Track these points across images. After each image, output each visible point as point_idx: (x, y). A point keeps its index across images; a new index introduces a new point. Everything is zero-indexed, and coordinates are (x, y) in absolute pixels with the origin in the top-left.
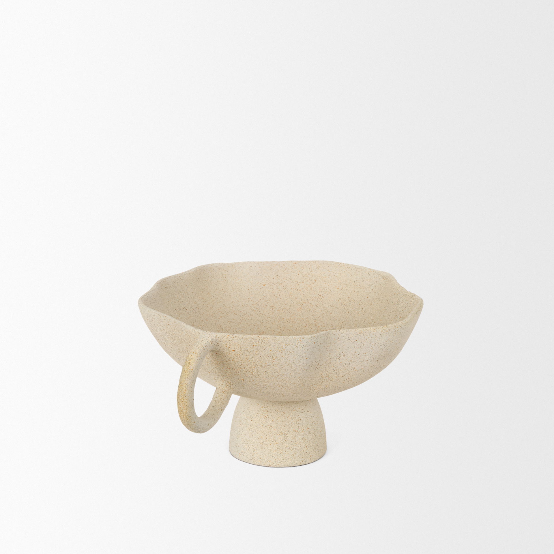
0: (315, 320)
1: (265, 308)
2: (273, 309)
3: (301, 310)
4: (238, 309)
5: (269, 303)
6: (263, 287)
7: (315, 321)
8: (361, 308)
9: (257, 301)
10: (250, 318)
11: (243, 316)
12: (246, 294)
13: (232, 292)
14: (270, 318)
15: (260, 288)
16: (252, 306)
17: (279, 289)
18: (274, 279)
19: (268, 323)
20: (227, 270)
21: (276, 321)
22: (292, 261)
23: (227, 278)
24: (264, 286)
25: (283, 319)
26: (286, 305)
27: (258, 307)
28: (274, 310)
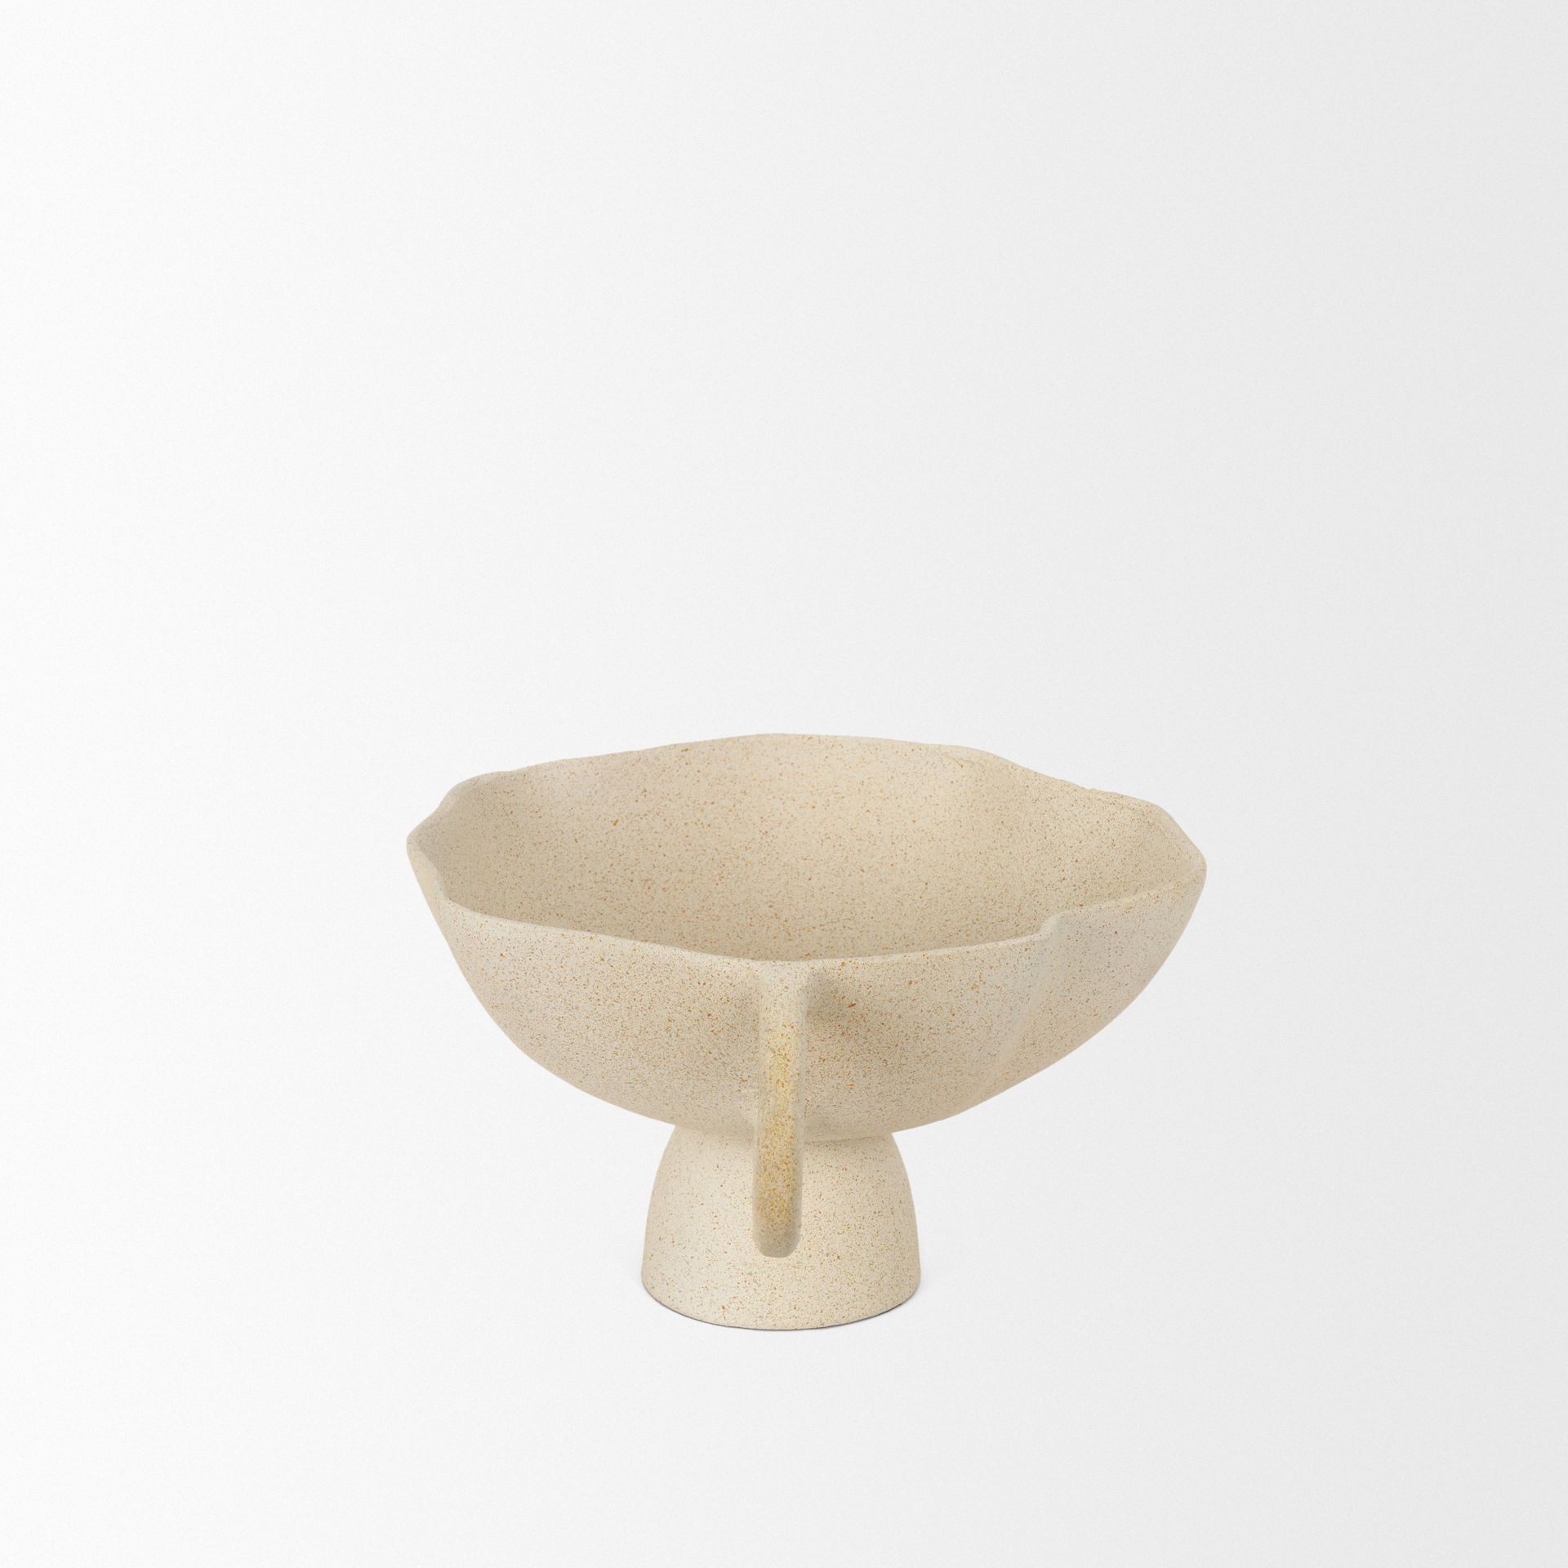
0: (770, 904)
1: (629, 888)
2: (649, 888)
3: (723, 880)
4: (560, 900)
5: (636, 873)
6: (613, 827)
7: (771, 906)
8: (898, 852)
9: (605, 872)
10: (598, 921)
11: (578, 919)
12: (571, 855)
13: (533, 853)
14: (648, 915)
15: (605, 832)
16: (594, 885)
17: (654, 830)
18: (637, 801)
19: (649, 929)
20: (512, 791)
21: (666, 921)
22: (675, 745)
23: (514, 814)
24: (615, 824)
25: (684, 912)
26: (681, 871)
27: (610, 887)
28: (652, 889)
